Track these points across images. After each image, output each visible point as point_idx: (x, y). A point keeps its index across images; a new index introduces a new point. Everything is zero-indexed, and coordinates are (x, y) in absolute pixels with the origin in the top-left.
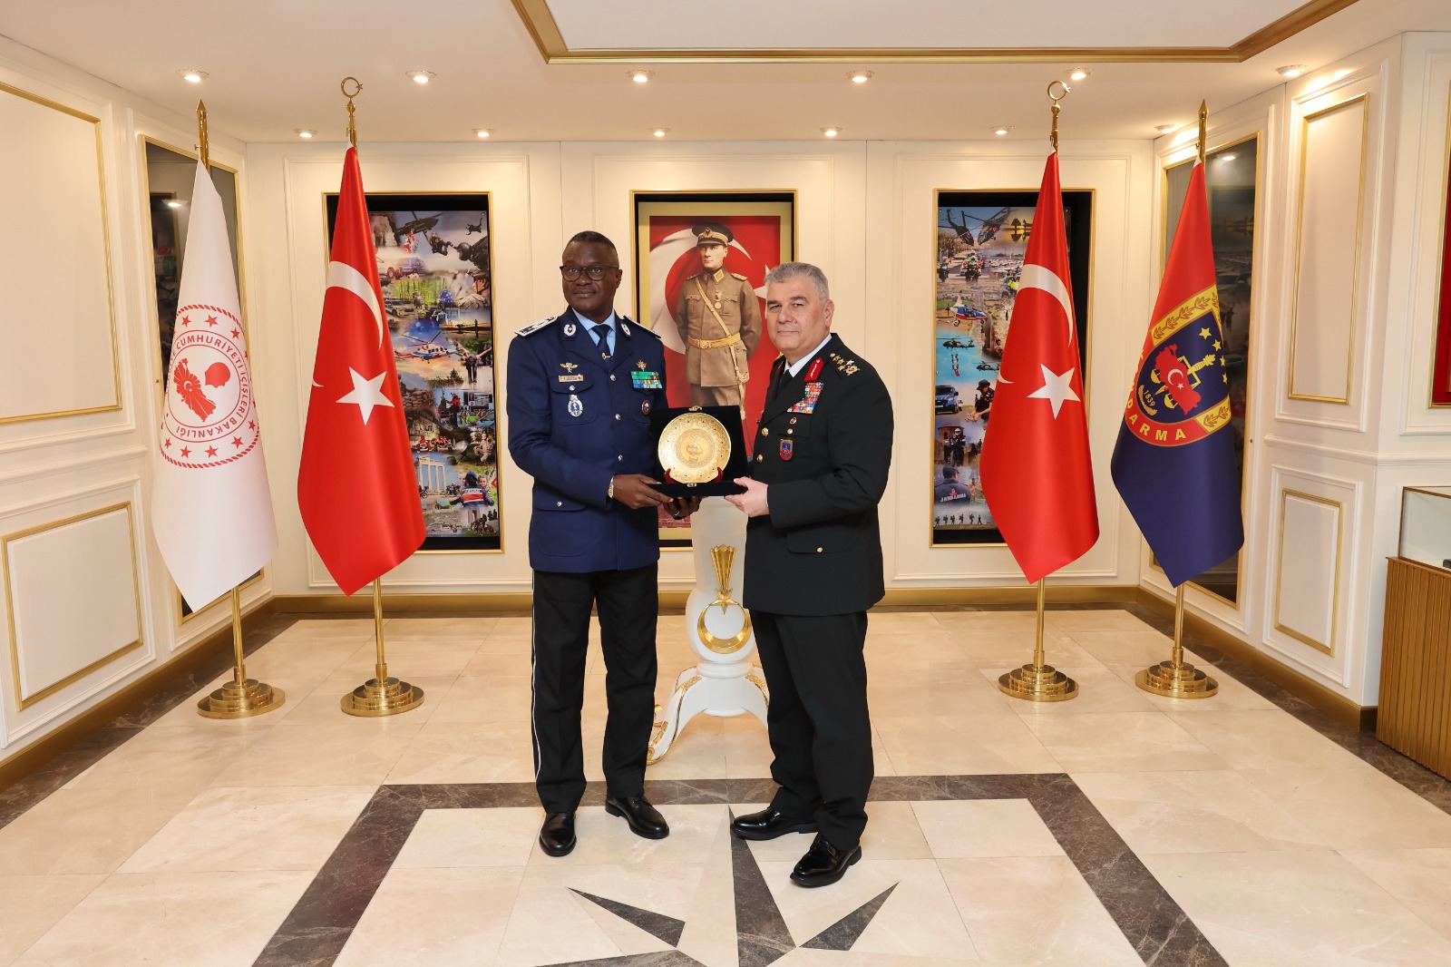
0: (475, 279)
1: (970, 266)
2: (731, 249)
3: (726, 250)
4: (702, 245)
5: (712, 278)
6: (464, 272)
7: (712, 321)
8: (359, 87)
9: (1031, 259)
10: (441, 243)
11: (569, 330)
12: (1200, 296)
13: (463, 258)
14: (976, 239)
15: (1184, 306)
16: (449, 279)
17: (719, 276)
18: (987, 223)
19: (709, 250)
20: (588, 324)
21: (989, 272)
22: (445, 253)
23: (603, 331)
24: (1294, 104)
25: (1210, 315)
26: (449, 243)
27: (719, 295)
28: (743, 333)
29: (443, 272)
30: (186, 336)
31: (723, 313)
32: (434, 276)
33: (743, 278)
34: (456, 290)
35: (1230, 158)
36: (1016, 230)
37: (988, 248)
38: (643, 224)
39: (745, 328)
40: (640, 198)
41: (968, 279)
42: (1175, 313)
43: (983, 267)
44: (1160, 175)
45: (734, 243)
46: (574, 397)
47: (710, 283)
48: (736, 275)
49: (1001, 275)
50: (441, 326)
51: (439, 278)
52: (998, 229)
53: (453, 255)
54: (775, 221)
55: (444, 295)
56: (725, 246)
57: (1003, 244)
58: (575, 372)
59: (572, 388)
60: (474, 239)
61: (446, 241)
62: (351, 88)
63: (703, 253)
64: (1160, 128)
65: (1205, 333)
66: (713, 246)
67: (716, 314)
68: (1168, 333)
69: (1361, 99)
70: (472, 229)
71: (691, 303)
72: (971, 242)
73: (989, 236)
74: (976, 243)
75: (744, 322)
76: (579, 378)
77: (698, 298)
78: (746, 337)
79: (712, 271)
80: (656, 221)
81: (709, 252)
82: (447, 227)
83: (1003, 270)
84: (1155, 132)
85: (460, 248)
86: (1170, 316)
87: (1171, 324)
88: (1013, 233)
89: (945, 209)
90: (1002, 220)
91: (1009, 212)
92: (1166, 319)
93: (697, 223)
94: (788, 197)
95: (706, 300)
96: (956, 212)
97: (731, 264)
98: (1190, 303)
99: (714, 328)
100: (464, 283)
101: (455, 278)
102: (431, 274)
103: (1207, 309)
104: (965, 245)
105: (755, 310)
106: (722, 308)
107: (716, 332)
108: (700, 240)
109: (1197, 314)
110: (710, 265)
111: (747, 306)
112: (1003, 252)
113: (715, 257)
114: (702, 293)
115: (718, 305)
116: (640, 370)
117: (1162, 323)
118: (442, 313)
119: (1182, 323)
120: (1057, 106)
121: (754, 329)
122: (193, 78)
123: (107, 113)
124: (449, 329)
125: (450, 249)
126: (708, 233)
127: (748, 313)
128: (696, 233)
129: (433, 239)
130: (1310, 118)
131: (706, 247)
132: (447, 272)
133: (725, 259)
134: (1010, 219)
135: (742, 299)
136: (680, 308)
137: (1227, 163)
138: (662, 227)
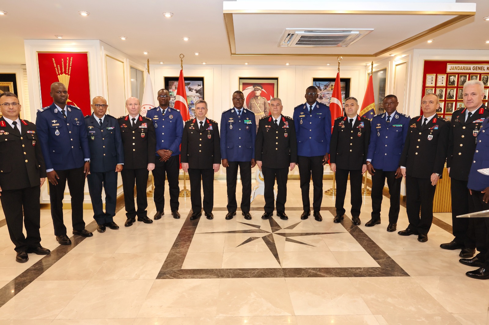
0: (199, 98)
1: (321, 96)
2: (262, 91)
3: (261, 91)
4: (255, 90)
5: (257, 98)
6: (197, 96)
7: (257, 109)
8: (184, 56)
9: (333, 96)
10: (191, 89)
11: (233, 111)
12: (371, 105)
13: (197, 92)
14: (322, 89)
15: (367, 107)
16: (193, 98)
17: (259, 98)
18: (325, 86)
19: (257, 91)
20: (237, 110)
21: (325, 97)
22: (192, 91)
23: (240, 112)
24: (394, 61)
25: (373, 109)
26: (193, 89)
27: (259, 102)
28: (265, 112)
29: (191, 96)
30: (144, 111)
31: (260, 107)
32: (189, 97)
33: (265, 98)
34: (195, 100)
35: (382, 72)
36: (332, 87)
37: (325, 92)
38: (241, 85)
39: (265, 110)
40: (240, 78)
41: (320, 99)
42: (365, 109)
43: (324, 96)
44: (367, 74)
45: (263, 90)
46: (231, 125)
47: (257, 99)
48: (263, 98)
49: (328, 98)
50: (191, 109)
51: (190, 97)
52: (328, 87)
53: (194, 92)
54: (273, 84)
55: (191, 101)
56: (261, 90)
57: (329, 91)
58: (232, 120)
59: (231, 123)
60: (199, 88)
61: (192, 88)
62: (182, 56)
63: (255, 92)
64: (366, 64)
65: (372, 113)
66: (258, 90)
67: (258, 107)
68: (364, 113)
69: (405, 62)
70: (199, 85)
71: (252, 104)
72: (321, 90)
73: (326, 89)
74: (322, 90)
75: (265, 109)
76: (233, 121)
77: (254, 103)
78: (266, 113)
79: (257, 97)
80: (244, 84)
81: (257, 92)
82: (193, 85)
83: (328, 97)
84: (365, 65)
85: (195, 90)
86: (364, 109)
87: (364, 111)
88: (331, 88)
89: (315, 82)
90: (329, 85)
91: (330, 83)
92: (363, 110)
93: (254, 85)
94: (277, 79)
95: (256, 103)
96: (317, 83)
97: (262, 95)
98: (369, 107)
99: (258, 110)
100: (197, 99)
101: (194, 97)
102: (188, 96)
103: (372, 108)
104: (319, 91)
105: (268, 106)
106: (260, 105)
107: (258, 111)
108: (255, 89)
109: (370, 109)
110: (257, 95)
111: (266, 105)
112: (329, 93)
113: (258, 93)
114: (255, 102)
115: (259, 105)
116: (247, 120)
117: (363, 111)
118: (191, 106)
119: (367, 111)
120: (340, 62)
121: (267, 111)
122: (146, 53)
123: (124, 60)
124: (193, 110)
125: (193, 90)
126: (257, 87)
127: (266, 107)
128: (254, 87)
129: (189, 88)
130: (397, 65)
131: (256, 90)
132: (192, 96)
133: (261, 94)
134: (331, 85)
135: (265, 103)
136: (249, 105)
137: (382, 73)
138: (245, 85)
